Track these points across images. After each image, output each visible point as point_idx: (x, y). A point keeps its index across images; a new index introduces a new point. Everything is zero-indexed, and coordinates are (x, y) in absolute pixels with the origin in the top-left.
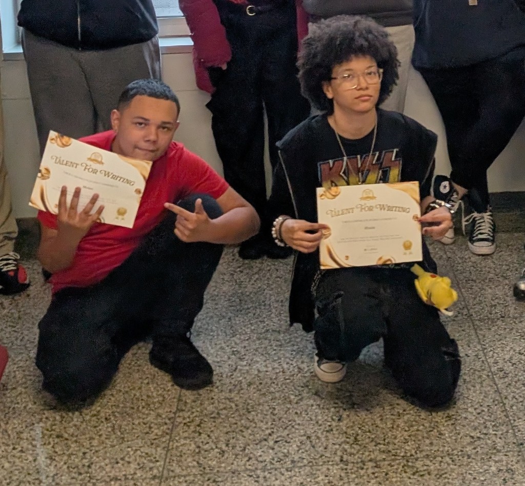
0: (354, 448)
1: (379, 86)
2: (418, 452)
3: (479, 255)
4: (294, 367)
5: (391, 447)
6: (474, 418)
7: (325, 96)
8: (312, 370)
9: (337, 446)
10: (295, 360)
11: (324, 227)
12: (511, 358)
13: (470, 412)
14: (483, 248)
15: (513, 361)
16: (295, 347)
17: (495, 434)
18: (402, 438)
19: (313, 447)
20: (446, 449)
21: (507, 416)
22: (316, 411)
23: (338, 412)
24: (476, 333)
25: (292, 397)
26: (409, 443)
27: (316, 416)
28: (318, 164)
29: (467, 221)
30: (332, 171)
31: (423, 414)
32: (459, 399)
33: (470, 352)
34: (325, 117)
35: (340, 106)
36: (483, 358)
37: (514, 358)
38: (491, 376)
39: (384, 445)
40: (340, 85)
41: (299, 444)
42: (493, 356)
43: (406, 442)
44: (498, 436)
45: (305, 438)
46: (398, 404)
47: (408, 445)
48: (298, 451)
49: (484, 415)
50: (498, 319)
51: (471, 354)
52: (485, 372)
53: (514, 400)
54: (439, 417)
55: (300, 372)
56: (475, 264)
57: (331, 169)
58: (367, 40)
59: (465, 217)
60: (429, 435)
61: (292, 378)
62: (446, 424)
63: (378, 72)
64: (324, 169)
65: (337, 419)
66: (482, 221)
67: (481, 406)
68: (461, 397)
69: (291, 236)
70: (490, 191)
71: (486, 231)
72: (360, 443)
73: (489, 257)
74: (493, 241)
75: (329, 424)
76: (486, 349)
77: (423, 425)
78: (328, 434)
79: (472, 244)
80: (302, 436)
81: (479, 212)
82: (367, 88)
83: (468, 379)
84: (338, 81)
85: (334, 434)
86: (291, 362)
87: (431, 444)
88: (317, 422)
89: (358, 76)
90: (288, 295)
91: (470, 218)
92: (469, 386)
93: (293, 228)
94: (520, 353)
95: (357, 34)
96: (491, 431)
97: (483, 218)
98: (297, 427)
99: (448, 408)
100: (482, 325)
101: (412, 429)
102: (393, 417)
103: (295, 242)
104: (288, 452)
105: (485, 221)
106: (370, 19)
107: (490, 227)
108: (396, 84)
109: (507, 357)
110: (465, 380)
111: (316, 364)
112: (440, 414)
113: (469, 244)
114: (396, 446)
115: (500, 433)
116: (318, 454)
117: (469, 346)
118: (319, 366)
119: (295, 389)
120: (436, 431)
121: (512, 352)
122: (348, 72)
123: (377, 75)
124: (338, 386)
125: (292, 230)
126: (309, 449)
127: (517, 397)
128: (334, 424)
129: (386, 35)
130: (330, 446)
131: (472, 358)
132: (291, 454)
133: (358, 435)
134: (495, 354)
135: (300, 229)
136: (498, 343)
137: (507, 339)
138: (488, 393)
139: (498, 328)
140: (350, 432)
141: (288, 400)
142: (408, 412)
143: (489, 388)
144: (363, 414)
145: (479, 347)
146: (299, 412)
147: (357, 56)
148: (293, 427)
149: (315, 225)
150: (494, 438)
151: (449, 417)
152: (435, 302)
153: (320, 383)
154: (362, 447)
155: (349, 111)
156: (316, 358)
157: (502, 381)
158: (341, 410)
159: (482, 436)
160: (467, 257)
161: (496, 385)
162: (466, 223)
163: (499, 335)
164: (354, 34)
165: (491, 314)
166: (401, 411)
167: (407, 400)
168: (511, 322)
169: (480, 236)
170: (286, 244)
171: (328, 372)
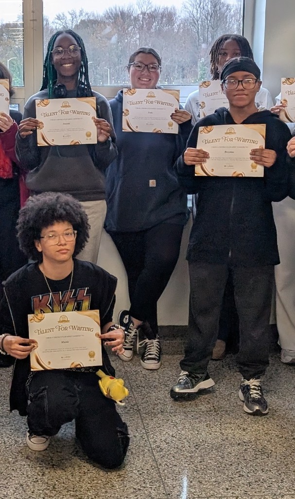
0: (52, 493)
1: (74, 243)
2: (97, 497)
3: (148, 370)
4: (12, 440)
5: (78, 493)
6: (137, 477)
7: (36, 249)
8: (25, 443)
9: (41, 491)
10: (13, 435)
11: (33, 342)
12: (166, 439)
13: (134, 473)
14: (151, 364)
15: (167, 442)
16: (13, 427)
17: (151, 488)
18: (86, 488)
19: (25, 491)
20: (116, 495)
21: (160, 476)
22: (27, 468)
23: (42, 470)
24: (142, 422)
25: (10, 459)
26: (91, 491)
27: (27, 472)
28: (32, 298)
29: (140, 345)
30: (41, 303)
31: (101, 473)
32: (127, 464)
33: (137, 434)
34: (36, 265)
35: (47, 257)
36: (146, 439)
37: (168, 439)
38: (151, 451)
39: (73, 491)
40: (46, 242)
41: (15, 489)
42: (153, 437)
43: (88, 490)
44: (153, 489)
45: (19, 485)
46: (84, 466)
47: (90, 492)
48: (14, 493)
49: (144, 475)
50: (159, 413)
51: (138, 436)
52: (147, 448)
53: (166, 466)
54: (113, 475)
55: (16, 443)
56: (144, 376)
57: (40, 301)
58: (65, 210)
59: (139, 342)
60: (105, 487)
61: (10, 447)
62: (117, 480)
63: (74, 233)
64: (36, 301)
65: (41, 474)
66: (151, 345)
67: (143, 469)
68: (129, 463)
69: (10, 347)
70: (159, 324)
71: (154, 353)
72: (56, 490)
73: (155, 371)
74: (159, 360)
75: (36, 477)
76: (148, 433)
77: (101, 480)
78: (35, 483)
79: (143, 361)
80: (17, 484)
81: (149, 339)
82: (65, 244)
83: (134, 452)
84: (45, 240)
85: (39, 484)
86: (10, 437)
87: (106, 492)
88: (27, 476)
89: (59, 235)
90: (8, 392)
91: (143, 343)
92: (135, 456)
93: (11, 341)
94: (172, 436)
95: (59, 206)
96: (148, 485)
97: (153, 343)
98: (13, 478)
99: (119, 469)
100: (146, 417)
101: (93, 482)
102: (80, 474)
103: (13, 351)
104: (7, 494)
105: (153, 346)
106: (69, 195)
107: (157, 350)
108: (87, 242)
109: (163, 438)
110: (132, 452)
111: (28, 438)
112: (113, 473)
113: (141, 361)
114: (82, 493)
115: (154, 487)
116: (27, 495)
117: (137, 430)
118: (30, 439)
119: (12, 454)
120: (110, 484)
121: (167, 435)
122: (52, 233)
123: (73, 235)
124: (43, 453)
125: (10, 343)
126: (22, 492)
127: (168, 464)
128: (39, 477)
129: (80, 207)
130: (36, 491)
131: (138, 438)
132: (9, 495)
133: (55, 485)
134: (155, 436)
135: (16, 342)
136: (157, 429)
137: (164, 427)
138: (148, 461)
139: (158, 419)
140: (49, 482)
141: (8, 461)
142: (90, 471)
143: (149, 458)
144: (59, 472)
145: (144, 431)
146: (15, 469)
147: (58, 221)
148: (11, 478)
149: (27, 340)
150: (150, 490)
151: (120, 476)
152: (112, 396)
153: (30, 450)
154: (58, 492)
155: (53, 260)
156: (28, 434)
157: (159, 454)
158: (45, 469)
159: (142, 488)
160: (139, 371)
161: (154, 456)
162: (140, 346)
163: (159, 424)
164: (56, 206)
165: (154, 409)
166: (86, 471)
167: (90, 464)
168: (168, 415)
169: (149, 356)
170: (6, 353)
171: (37, 444)
